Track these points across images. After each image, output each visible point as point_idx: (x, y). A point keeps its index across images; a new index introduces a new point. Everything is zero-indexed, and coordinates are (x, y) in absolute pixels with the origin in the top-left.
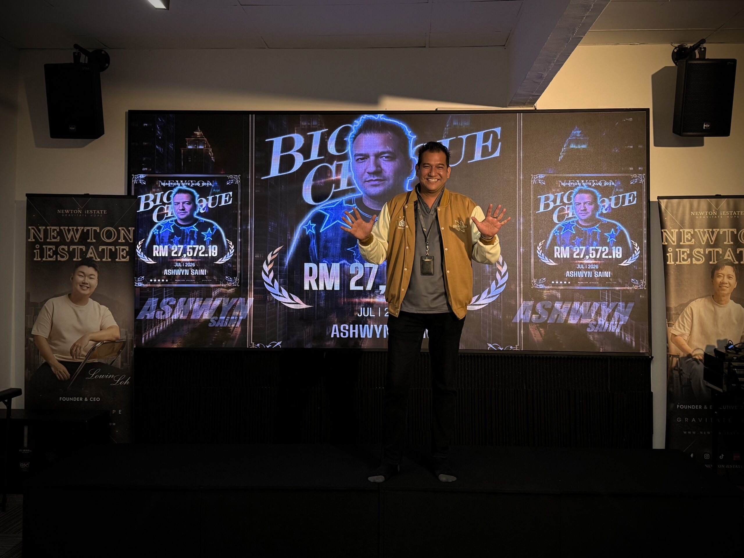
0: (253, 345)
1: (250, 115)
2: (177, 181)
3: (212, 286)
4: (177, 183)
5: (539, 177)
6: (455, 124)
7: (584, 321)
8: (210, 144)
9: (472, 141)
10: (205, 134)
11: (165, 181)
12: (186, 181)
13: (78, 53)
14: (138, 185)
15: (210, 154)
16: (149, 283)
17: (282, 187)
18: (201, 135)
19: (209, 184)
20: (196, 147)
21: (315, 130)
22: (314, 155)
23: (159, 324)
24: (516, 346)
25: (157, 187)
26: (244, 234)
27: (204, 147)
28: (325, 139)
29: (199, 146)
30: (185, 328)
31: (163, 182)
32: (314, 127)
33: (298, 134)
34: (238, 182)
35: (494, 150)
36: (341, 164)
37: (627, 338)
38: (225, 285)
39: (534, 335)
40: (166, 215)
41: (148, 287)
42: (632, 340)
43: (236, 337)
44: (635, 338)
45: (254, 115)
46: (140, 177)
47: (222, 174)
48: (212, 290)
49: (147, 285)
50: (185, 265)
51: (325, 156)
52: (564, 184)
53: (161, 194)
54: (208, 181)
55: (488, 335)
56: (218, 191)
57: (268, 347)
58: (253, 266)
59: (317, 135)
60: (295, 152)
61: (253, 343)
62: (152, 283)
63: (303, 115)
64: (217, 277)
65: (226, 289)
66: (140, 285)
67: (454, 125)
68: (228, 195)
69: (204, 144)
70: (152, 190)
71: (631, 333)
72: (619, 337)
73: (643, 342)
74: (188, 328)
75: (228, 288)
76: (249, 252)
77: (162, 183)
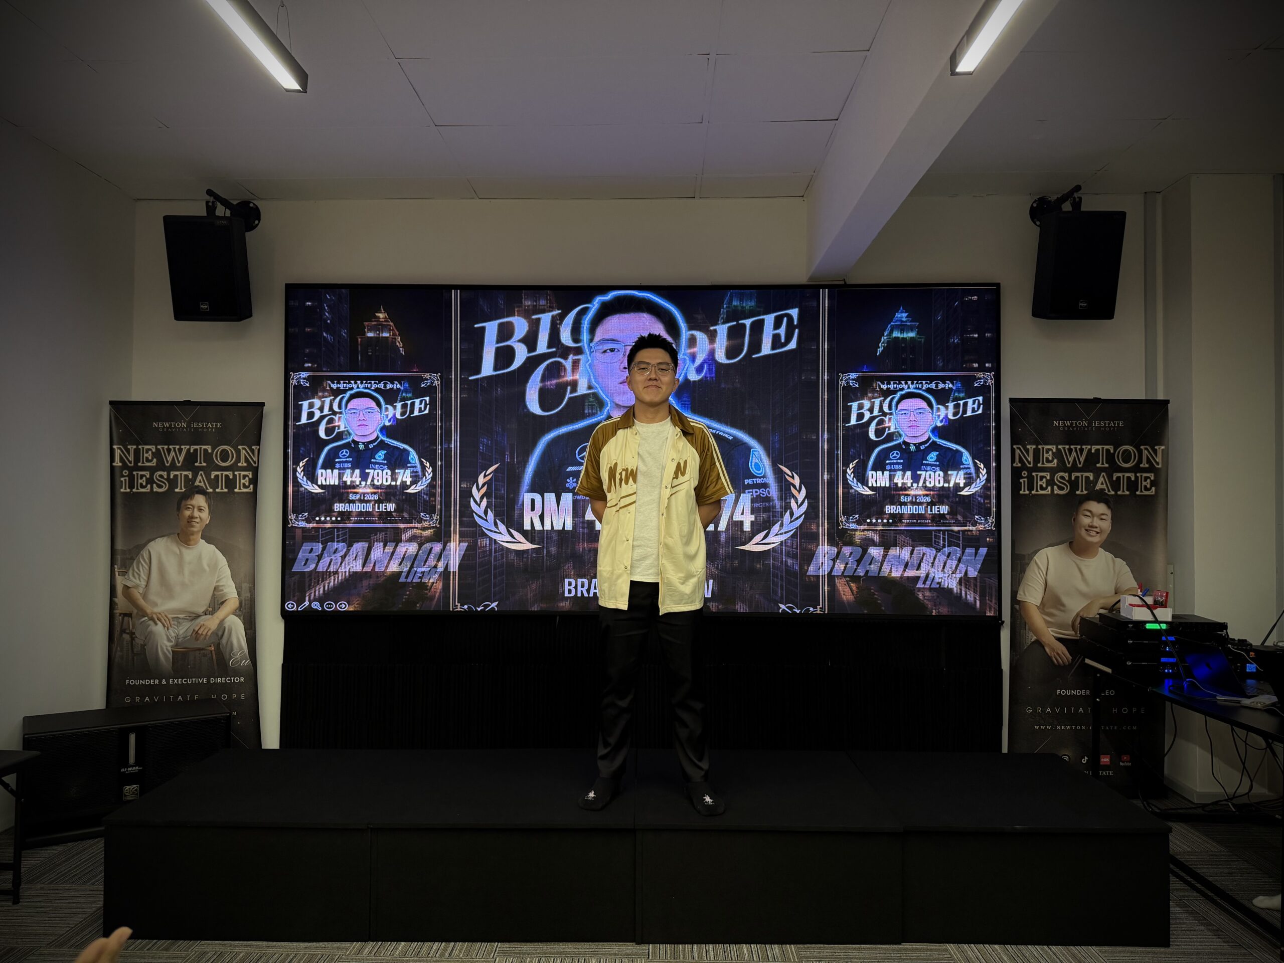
0: (459, 607)
1: (453, 291)
2: (353, 382)
3: (402, 526)
4: (351, 383)
5: (850, 376)
6: (735, 303)
7: (911, 573)
8: (398, 331)
9: (758, 328)
10: (391, 317)
11: (336, 382)
12: (364, 382)
13: (213, 202)
14: (298, 387)
15: (398, 344)
16: (315, 522)
17: (497, 390)
18: (386, 318)
19: (397, 385)
20: (379, 334)
21: (543, 311)
22: (542, 347)
23: (330, 577)
24: (818, 607)
25: (324, 390)
26: (447, 453)
27: (390, 335)
28: (557, 324)
29: (382, 333)
30: (365, 583)
31: (333, 383)
32: (542, 307)
33: (519, 318)
34: (437, 383)
35: (789, 339)
36: (579, 360)
37: (968, 596)
38: (419, 526)
39: (842, 592)
40: (337, 428)
41: (313, 528)
42: (975, 598)
43: (435, 596)
44: (980, 596)
45: (459, 291)
46: (301, 375)
47: (415, 372)
48: (401, 533)
49: (311, 525)
50: (364, 497)
51: (558, 349)
52: (884, 387)
53: (331, 400)
54: (396, 382)
55: (779, 593)
56: (409, 395)
57: (479, 609)
58: (458, 499)
59: (546, 319)
60: (515, 342)
61: (459, 604)
62: (318, 522)
63: (526, 291)
64: (409, 515)
65: (421, 530)
66: (303, 524)
67: (735, 306)
68: (424, 401)
69: (390, 330)
70: (317, 393)
71: (974, 589)
72: (959, 595)
73: (991, 601)
74: (369, 584)
75: (424, 529)
76: (453, 479)
77: (332, 385)
